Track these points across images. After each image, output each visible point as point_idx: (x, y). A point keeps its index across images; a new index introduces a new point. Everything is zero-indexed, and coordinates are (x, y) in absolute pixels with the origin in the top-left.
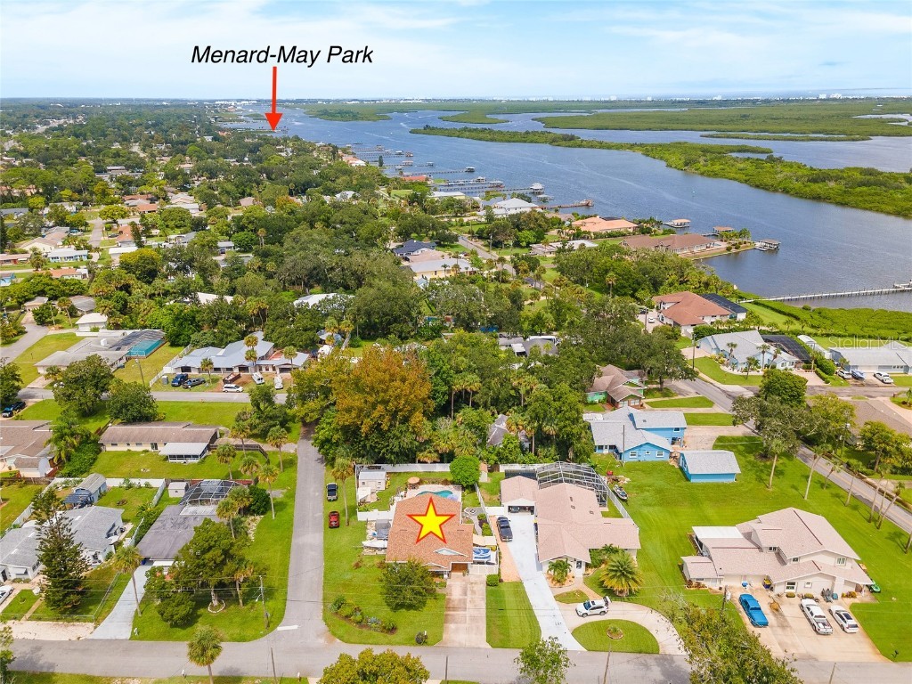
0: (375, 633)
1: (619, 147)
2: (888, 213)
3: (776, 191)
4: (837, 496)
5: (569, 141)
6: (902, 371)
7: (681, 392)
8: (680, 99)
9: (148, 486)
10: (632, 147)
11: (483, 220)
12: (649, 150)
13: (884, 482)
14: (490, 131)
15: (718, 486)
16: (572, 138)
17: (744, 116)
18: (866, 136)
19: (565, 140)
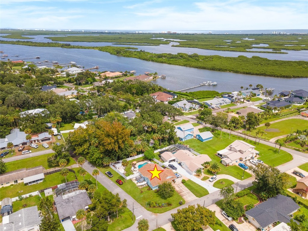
0: (167, 207)
1: (89, 48)
2: (182, 66)
3: (149, 61)
4: (233, 136)
5: (68, 46)
6: (220, 105)
7: (179, 120)
8: (94, 31)
9: (30, 196)
10: (93, 48)
11: (65, 76)
12: (101, 49)
13: (239, 131)
14: (32, 42)
15: (210, 141)
16: (69, 45)
17: (120, 38)
18: (158, 44)
19: (67, 46)
